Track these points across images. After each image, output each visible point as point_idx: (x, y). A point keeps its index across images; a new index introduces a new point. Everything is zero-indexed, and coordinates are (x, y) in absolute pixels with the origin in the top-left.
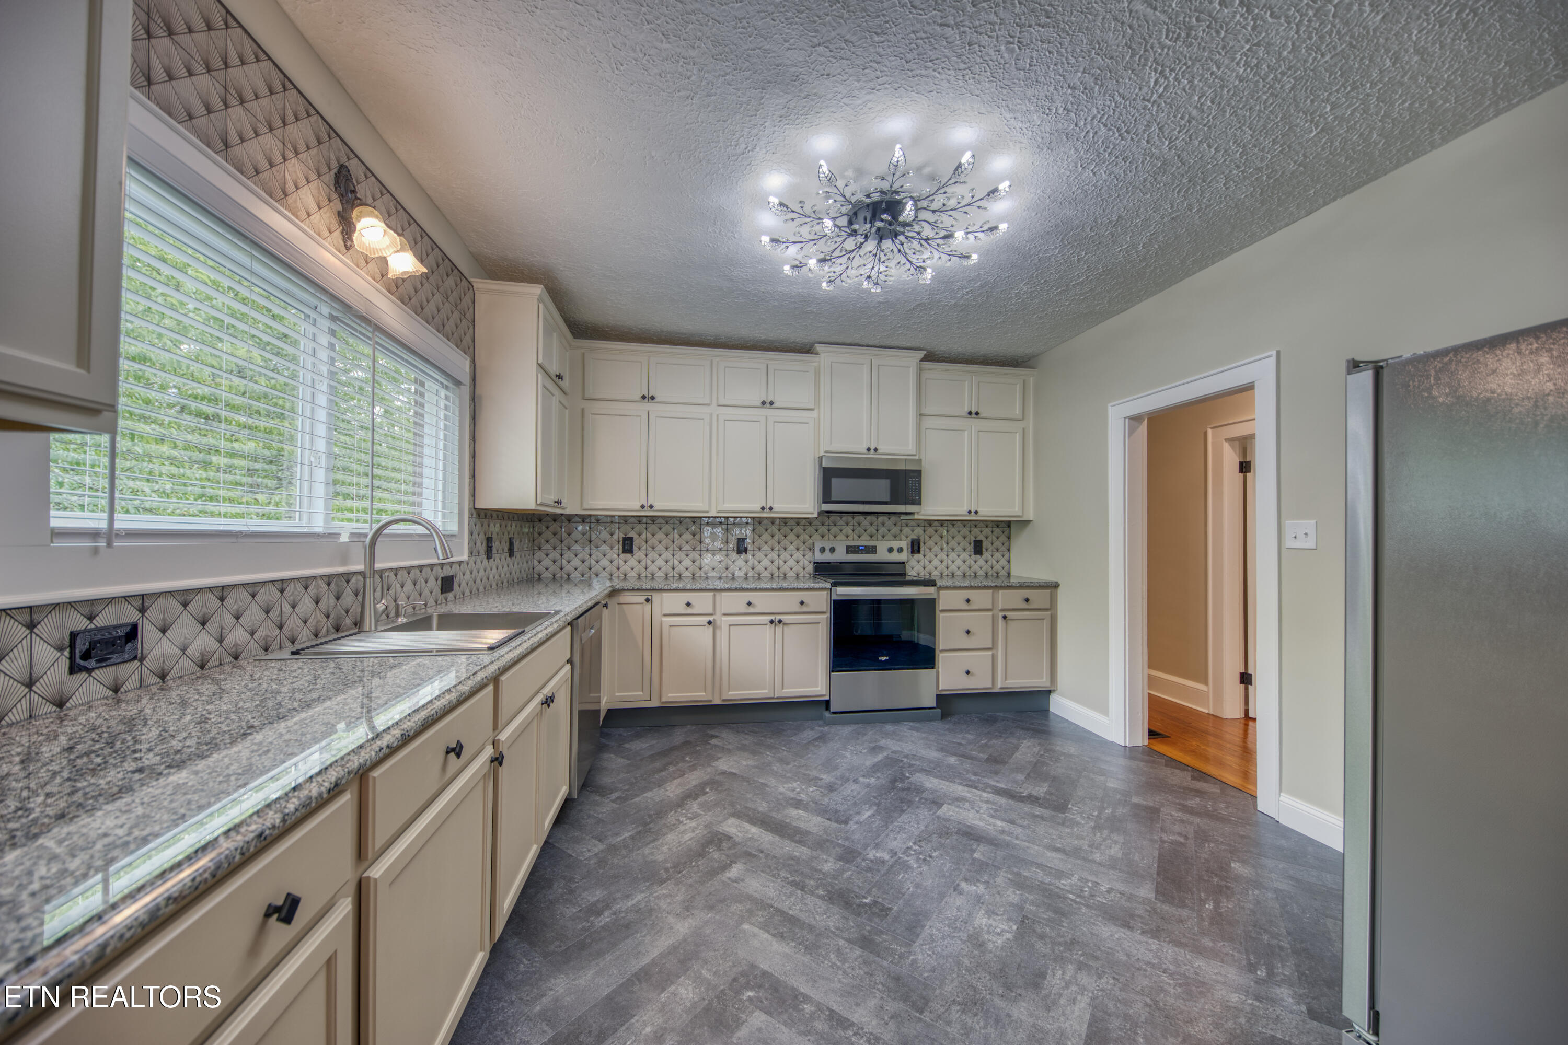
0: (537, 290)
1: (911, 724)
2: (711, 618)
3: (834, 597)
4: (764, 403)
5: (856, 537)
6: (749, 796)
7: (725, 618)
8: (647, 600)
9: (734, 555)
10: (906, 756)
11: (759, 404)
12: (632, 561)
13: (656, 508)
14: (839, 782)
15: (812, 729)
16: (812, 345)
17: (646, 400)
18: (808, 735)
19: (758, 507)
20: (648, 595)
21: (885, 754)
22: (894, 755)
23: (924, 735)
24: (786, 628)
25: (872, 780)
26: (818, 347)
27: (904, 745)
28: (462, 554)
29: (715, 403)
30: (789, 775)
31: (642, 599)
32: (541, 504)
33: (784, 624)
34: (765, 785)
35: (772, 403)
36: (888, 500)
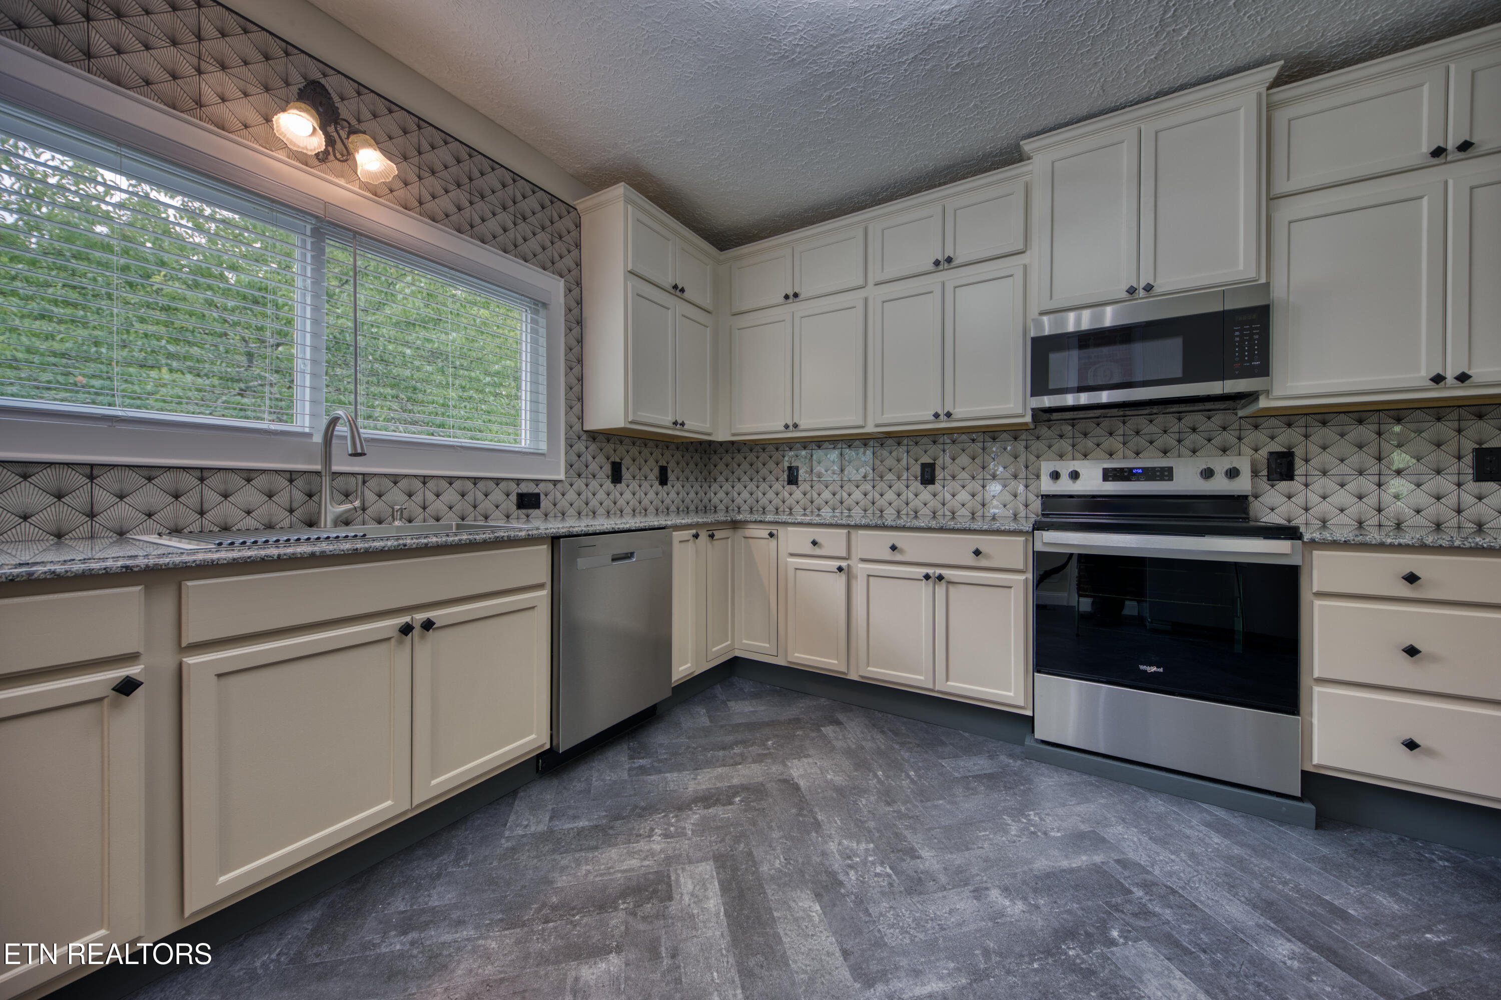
0: (619, 190)
1: (1222, 813)
2: (844, 564)
3: (1039, 547)
4: (937, 263)
5: (1130, 453)
6: (776, 835)
7: (862, 565)
8: (771, 535)
9: (916, 485)
10: (1147, 886)
11: (931, 267)
12: (798, 494)
13: (802, 427)
14: (943, 879)
15: (991, 757)
16: (1018, 148)
17: (791, 300)
18: (979, 764)
19: (928, 415)
20: (773, 528)
21: (1098, 859)
22: (1117, 871)
23: (1237, 850)
24: (952, 589)
25: (1016, 909)
26: (1027, 146)
27: (1164, 855)
28: (559, 474)
29: (871, 282)
30: (872, 824)
31: (765, 534)
32: (631, 422)
33: (949, 582)
34: (817, 825)
35: (949, 260)
36: (1179, 374)
